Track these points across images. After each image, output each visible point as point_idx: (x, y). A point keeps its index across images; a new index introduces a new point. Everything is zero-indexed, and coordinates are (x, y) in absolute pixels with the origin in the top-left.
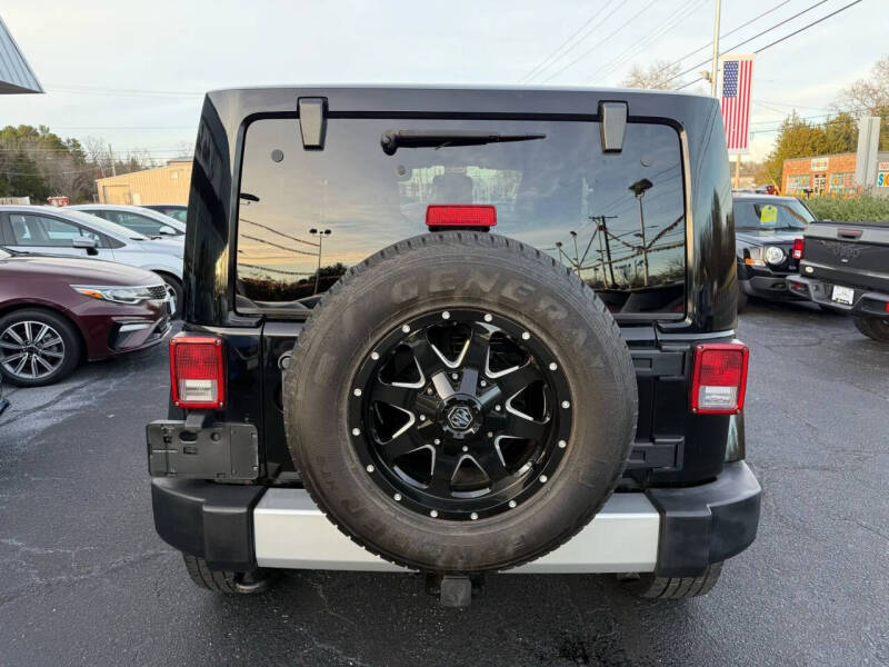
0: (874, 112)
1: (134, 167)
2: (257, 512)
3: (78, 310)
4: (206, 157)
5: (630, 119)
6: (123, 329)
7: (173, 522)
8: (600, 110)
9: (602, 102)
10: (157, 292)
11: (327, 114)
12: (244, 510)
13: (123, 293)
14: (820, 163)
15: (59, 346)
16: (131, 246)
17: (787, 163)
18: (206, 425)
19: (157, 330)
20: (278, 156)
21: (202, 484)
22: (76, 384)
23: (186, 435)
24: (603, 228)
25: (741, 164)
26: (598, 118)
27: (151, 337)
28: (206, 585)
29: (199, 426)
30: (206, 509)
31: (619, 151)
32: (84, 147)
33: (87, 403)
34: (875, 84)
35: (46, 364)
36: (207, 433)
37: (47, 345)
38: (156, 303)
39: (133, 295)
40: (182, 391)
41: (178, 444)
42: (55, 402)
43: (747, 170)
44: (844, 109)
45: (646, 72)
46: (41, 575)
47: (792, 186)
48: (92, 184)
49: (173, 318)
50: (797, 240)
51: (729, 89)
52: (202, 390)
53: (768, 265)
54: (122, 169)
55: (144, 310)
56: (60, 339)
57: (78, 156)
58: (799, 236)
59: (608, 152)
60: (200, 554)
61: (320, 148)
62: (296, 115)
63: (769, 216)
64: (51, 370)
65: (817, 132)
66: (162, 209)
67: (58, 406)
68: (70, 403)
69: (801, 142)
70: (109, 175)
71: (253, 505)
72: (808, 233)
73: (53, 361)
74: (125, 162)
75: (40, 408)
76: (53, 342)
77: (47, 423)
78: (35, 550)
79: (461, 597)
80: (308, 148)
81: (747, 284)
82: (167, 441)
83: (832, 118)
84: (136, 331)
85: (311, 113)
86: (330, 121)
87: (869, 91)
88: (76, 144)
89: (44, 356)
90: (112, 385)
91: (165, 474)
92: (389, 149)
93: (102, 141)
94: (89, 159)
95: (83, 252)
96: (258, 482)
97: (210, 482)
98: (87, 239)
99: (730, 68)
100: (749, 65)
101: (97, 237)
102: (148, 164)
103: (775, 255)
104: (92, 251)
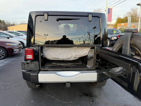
0: (131, 16)
1: (14, 25)
2: (39, 74)
3: (7, 47)
4: (30, 23)
5: (93, 16)
6: (14, 50)
7: (26, 77)
8: (88, 15)
9: (88, 14)
10: (20, 44)
11: (48, 15)
12: (37, 74)
13: (14, 45)
14: (123, 24)
15: (4, 53)
16: (15, 37)
17: (118, 24)
18: (31, 62)
19: (20, 50)
20: (41, 22)
21: (30, 71)
22: (7, 59)
23: (28, 63)
24: (89, 34)
25: (111, 24)
26: (88, 16)
27: (19, 51)
28: (30, 87)
29: (30, 62)
30: (31, 74)
31: (91, 21)
32: (5, 22)
33: (9, 62)
34: (131, 12)
35: (2, 56)
36: (31, 63)
37: (2, 53)
38: (20, 46)
39: (15, 45)
40: (27, 57)
41: (26, 65)
42: (4, 62)
43: (112, 25)
44: (126, 16)
45: (96, 10)
46: (4, 87)
47: (119, 28)
48: (7, 28)
49: (22, 49)
50: (119, 36)
51: (109, 13)
52: (30, 57)
53: (115, 39)
54: (12, 25)
55: (17, 47)
56: (4, 52)
57: (4, 23)
58: (119, 35)
59: (89, 21)
60: (30, 81)
61: (47, 20)
62: (43, 15)
63: (115, 32)
64: (3, 57)
65: (122, 19)
66: (19, 31)
67: (4, 63)
68: (6, 62)
69: (120, 21)
70: (10, 26)
71: (38, 73)
72: (120, 34)
73: (3, 55)
74: (12, 24)
75: (1, 63)
76: (3, 52)
77: (2, 65)
78: (3, 84)
79: (69, 86)
80: (45, 20)
81: (111, 42)
82: (25, 64)
83: (125, 17)
84: (16, 51)
85: (46, 15)
86: (49, 16)
87: (130, 13)
88: (4, 21)
89: (1, 55)
90: (13, 59)
91: (24, 70)
92: (58, 20)
93: (8, 21)
94: (6, 24)
95: (7, 38)
96: (39, 70)
97: (31, 71)
98: (7, 36)
99: (109, 9)
100: (112, 9)
101: (9, 36)
102: (16, 24)
103: (115, 38)
104: (8, 38)
